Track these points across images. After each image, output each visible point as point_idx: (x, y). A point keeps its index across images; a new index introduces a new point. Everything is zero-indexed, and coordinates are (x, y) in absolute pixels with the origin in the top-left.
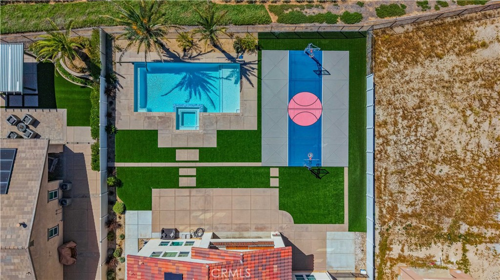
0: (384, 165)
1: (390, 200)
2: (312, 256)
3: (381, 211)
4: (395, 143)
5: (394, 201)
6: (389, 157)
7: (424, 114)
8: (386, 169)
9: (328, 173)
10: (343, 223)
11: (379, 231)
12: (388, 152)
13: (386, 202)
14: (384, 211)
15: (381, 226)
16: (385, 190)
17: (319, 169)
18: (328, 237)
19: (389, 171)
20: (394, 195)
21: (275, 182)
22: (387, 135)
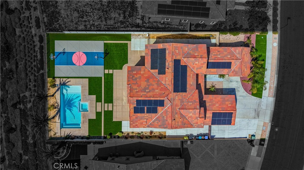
0: (103, 26)
1: (117, 24)
2: (141, 56)
3: (122, 27)
4: (93, 21)
5: (118, 22)
6: (99, 24)
7: (81, 9)
8: (104, 25)
9: (106, 49)
10: (127, 43)
11: (131, 28)
12: (97, 24)
13: (119, 25)
14: (122, 26)
15: (129, 27)
16: (113, 26)
17: (105, 53)
18: (133, 50)
19: (105, 24)
20: (116, 22)
21: (111, 71)
22: (90, 25)
